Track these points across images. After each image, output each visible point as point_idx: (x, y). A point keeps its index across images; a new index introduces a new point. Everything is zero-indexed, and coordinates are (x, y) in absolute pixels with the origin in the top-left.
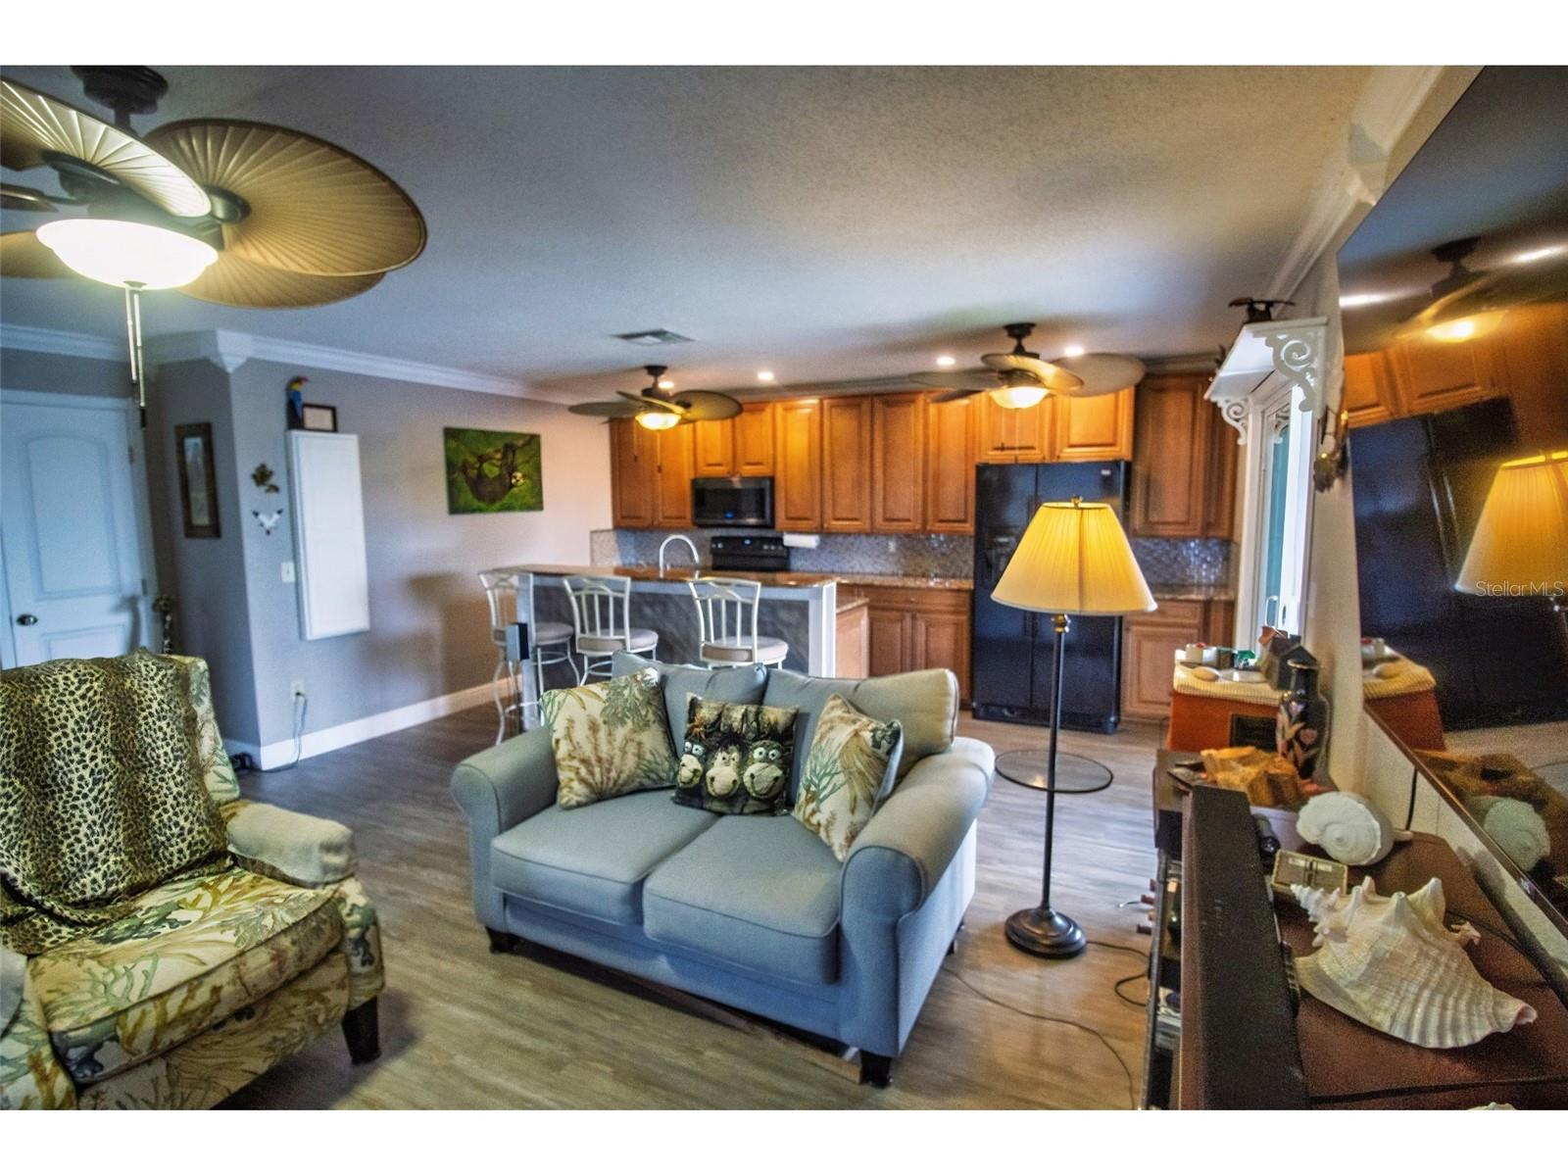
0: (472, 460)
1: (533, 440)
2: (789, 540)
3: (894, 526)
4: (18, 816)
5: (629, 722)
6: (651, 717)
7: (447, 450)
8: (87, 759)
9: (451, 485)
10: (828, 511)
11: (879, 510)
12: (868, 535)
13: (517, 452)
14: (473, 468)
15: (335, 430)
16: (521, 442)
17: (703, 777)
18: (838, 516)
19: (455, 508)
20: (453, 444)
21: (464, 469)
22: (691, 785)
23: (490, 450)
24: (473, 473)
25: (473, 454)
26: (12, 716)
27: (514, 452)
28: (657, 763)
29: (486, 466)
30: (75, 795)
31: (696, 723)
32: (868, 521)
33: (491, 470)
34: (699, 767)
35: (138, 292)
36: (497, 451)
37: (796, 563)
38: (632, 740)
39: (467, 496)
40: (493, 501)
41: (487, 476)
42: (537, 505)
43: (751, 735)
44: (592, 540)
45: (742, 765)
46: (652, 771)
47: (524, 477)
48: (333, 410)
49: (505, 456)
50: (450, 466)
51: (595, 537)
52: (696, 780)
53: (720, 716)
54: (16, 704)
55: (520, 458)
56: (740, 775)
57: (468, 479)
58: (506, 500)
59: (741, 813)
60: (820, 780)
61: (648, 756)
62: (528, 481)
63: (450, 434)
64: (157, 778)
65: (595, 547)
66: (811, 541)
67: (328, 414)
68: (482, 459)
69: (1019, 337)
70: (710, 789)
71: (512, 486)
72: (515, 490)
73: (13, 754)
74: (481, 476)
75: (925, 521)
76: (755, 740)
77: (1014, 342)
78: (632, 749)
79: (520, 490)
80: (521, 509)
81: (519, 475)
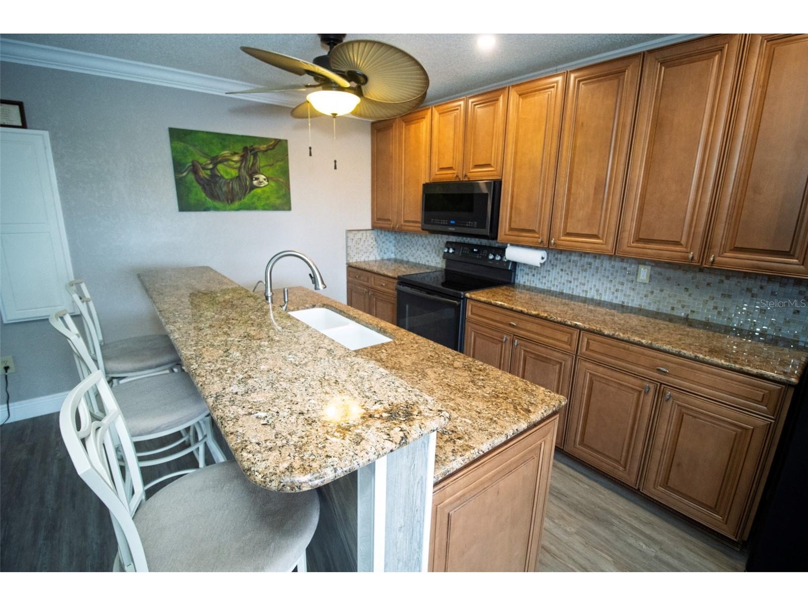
0: (203, 160)
1: (278, 148)
2: (513, 254)
3: (652, 250)
7: (173, 150)
9: (180, 183)
10: (559, 224)
11: (631, 226)
12: (610, 257)
13: (260, 154)
14: (204, 168)
15: (24, 126)
18: (569, 230)
19: (185, 205)
20: (180, 145)
21: (195, 171)
23: (226, 153)
24: (204, 174)
25: (206, 155)
27: (255, 155)
29: (220, 167)
32: (611, 240)
33: (228, 172)
36: (235, 154)
37: (521, 278)
39: (199, 194)
40: (232, 201)
41: (222, 177)
42: (285, 204)
44: (347, 237)
47: (268, 179)
48: (20, 105)
49: (244, 158)
50: (178, 166)
51: (351, 235)
55: (262, 162)
57: (199, 179)
58: (246, 200)
62: (273, 184)
63: (176, 134)
66: (534, 257)
67: (15, 110)
68: (216, 161)
71: (253, 187)
72: (259, 191)
74: (214, 176)
75: (707, 247)
79: (264, 192)
80: (264, 209)
81: (262, 177)
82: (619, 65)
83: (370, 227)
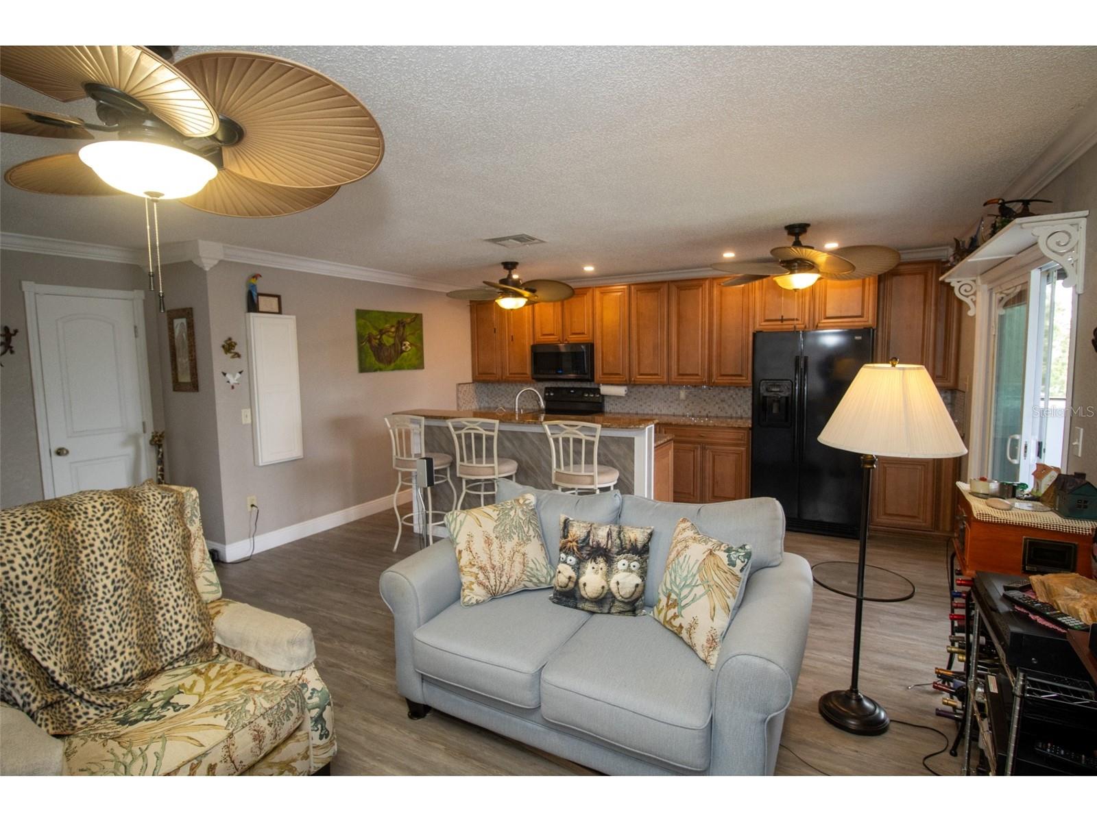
0: (375, 332)
1: (417, 318)
2: (604, 390)
3: (686, 379)
4: (56, 619)
5: (515, 537)
6: (532, 533)
7: (358, 326)
8: (109, 571)
9: (361, 351)
10: (635, 369)
11: (674, 368)
12: (664, 385)
13: (407, 326)
14: (375, 339)
15: (280, 312)
16: (409, 320)
17: (577, 583)
18: (642, 372)
19: (363, 369)
20: (362, 321)
21: (370, 341)
22: (567, 589)
23: (387, 326)
24: (375, 342)
25: (376, 328)
26: (53, 537)
27: (404, 326)
28: (537, 570)
29: (384, 337)
30: (100, 600)
31: (570, 539)
32: (665, 376)
33: (388, 340)
34: (573, 574)
35: (157, 201)
36: (392, 326)
37: (608, 407)
38: (518, 552)
39: (372, 359)
40: (390, 362)
41: (385, 345)
42: (420, 365)
43: (615, 550)
44: (458, 390)
45: (609, 574)
46: (534, 576)
47: (411, 345)
48: (279, 297)
49: (397, 329)
50: (360, 338)
51: (460, 388)
52: (571, 585)
53: (589, 533)
54: (56, 529)
55: (408, 331)
56: (608, 582)
57: (372, 347)
58: (398, 362)
59: (609, 613)
60: (681, 589)
61: (531, 565)
62: (414, 348)
63: (361, 314)
64: (162, 585)
65: (461, 396)
66: (621, 391)
67: (275, 300)
68: (382, 332)
69: (797, 235)
70: (583, 593)
71: (402, 351)
72: (405, 354)
73: (53, 569)
74: (381, 344)
75: (710, 376)
76: (618, 554)
77: (793, 239)
78: (518, 558)
79: (408, 355)
80: (408, 369)
81: (407, 343)
82: (657, 286)
83: (471, 381)
